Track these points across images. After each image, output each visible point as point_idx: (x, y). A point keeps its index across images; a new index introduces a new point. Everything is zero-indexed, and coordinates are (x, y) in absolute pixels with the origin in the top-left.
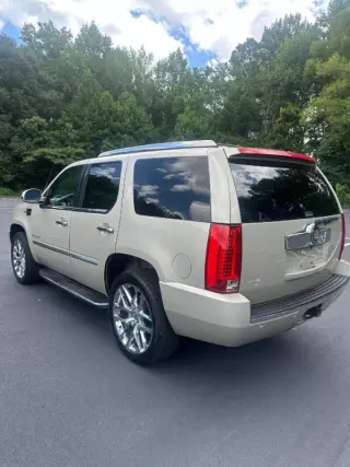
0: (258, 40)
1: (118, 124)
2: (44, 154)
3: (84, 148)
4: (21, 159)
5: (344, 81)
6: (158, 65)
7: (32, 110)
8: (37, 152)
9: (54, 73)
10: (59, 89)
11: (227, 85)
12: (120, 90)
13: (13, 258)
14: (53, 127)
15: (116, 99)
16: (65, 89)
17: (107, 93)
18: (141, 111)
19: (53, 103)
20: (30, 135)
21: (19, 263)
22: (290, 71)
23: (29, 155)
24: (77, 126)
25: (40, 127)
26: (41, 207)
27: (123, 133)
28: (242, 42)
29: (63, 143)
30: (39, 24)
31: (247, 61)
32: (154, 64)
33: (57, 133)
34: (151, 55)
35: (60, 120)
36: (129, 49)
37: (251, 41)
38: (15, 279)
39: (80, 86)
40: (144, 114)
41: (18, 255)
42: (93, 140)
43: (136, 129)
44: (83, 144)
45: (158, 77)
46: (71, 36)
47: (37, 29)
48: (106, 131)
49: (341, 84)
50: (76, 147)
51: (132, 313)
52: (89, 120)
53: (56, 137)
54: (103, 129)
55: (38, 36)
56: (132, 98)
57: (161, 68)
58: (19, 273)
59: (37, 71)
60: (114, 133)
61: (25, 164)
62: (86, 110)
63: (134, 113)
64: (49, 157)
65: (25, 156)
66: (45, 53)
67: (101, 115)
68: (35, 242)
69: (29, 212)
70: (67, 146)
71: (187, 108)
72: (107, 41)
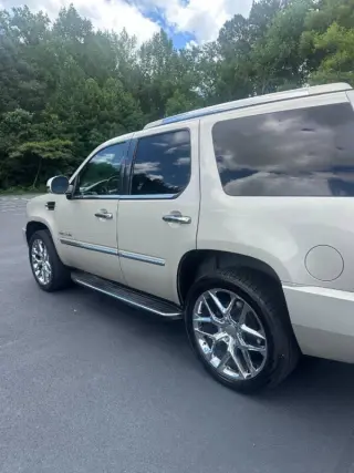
0: (246, 16)
1: (106, 112)
2: (32, 148)
3: (72, 139)
4: (6, 155)
5: (345, 52)
6: (142, 48)
7: (14, 102)
8: (23, 147)
9: (33, 61)
10: (40, 78)
11: (218, 65)
12: (105, 76)
13: (32, 262)
14: (38, 119)
15: (101, 86)
16: (47, 78)
17: (91, 80)
18: (128, 97)
19: (36, 94)
20: (14, 129)
21: (40, 267)
22: (285, 45)
23: (15, 150)
24: (63, 117)
25: (24, 120)
26: (69, 197)
27: (111, 122)
28: (230, 19)
29: (49, 135)
30: (14, 10)
31: (236, 39)
32: (138, 47)
33: (42, 125)
34: (134, 38)
35: (44, 112)
36: (110, 32)
37: (238, 18)
38: (37, 286)
39: (62, 74)
40: (133, 100)
41: (38, 257)
42: (80, 131)
43: (125, 116)
44: (70, 135)
45: (143, 61)
46: (48, 20)
47: (12, 14)
48: (94, 120)
49: (342, 56)
50: (64, 140)
51: (223, 326)
52: (75, 110)
53: (41, 130)
54: (90, 118)
55: (13, 23)
56: (119, 84)
57: (146, 51)
58: (41, 280)
59: (16, 61)
60: (102, 122)
61: (11, 159)
62: (71, 99)
63: (122, 100)
64: (36, 151)
65: (11, 151)
66: (22, 40)
67: (87, 104)
68: (63, 242)
69: (51, 206)
70: (54, 138)
71: (177, 91)
72: (88, 25)
